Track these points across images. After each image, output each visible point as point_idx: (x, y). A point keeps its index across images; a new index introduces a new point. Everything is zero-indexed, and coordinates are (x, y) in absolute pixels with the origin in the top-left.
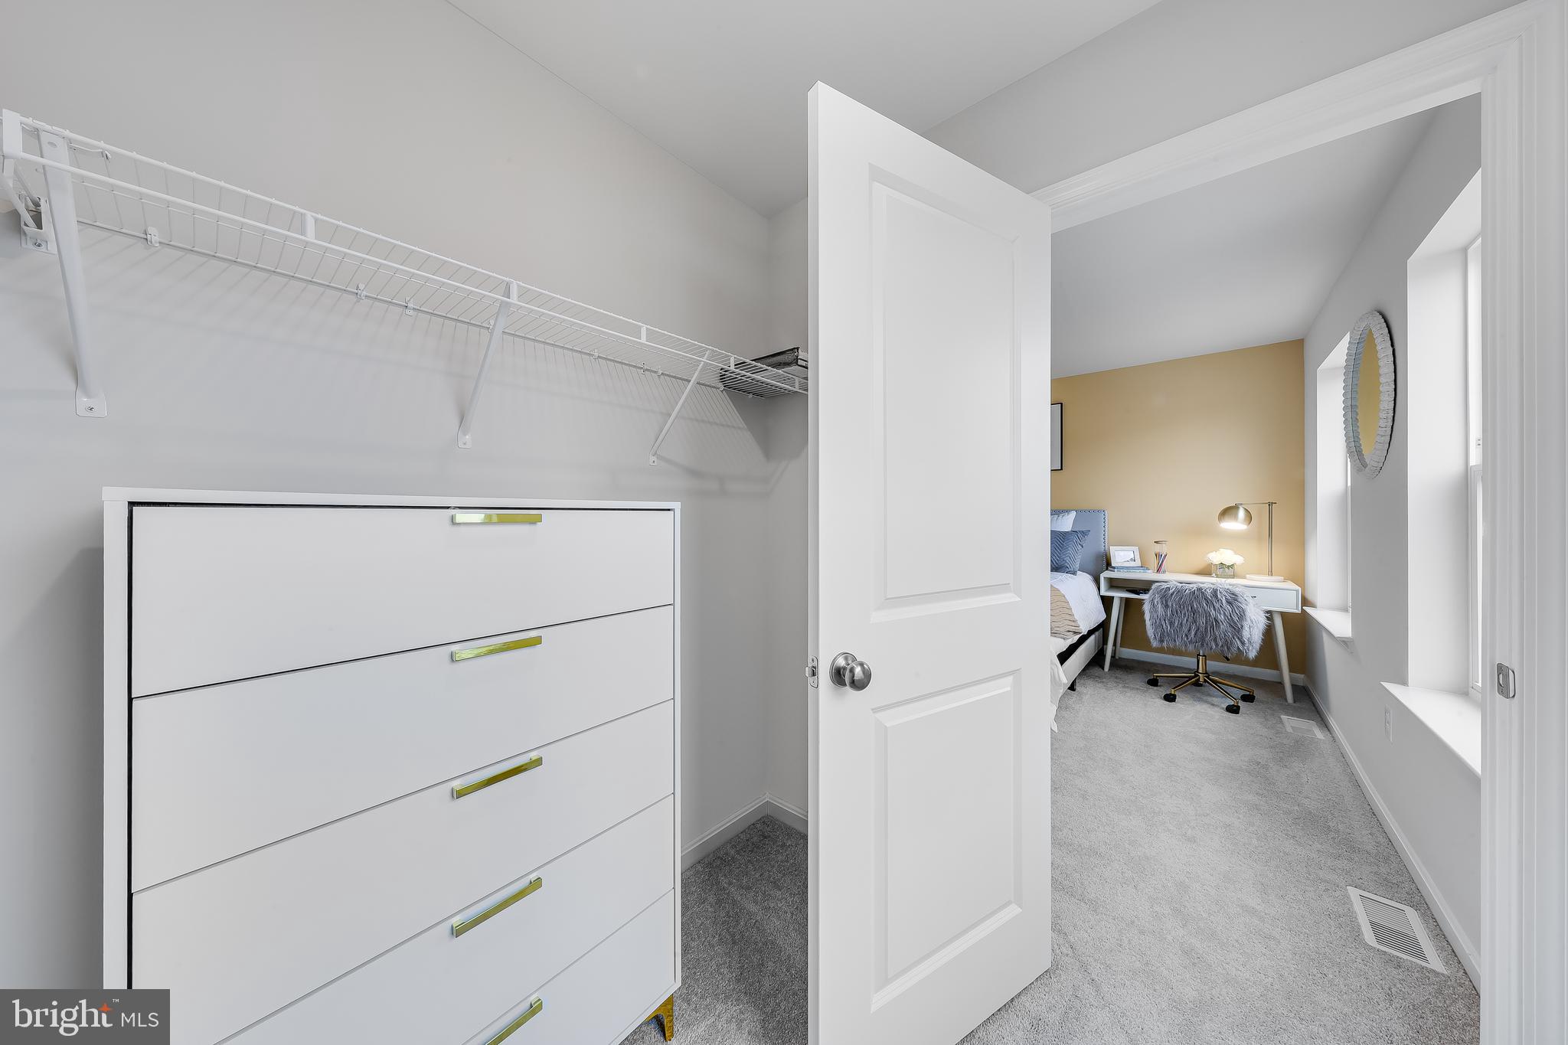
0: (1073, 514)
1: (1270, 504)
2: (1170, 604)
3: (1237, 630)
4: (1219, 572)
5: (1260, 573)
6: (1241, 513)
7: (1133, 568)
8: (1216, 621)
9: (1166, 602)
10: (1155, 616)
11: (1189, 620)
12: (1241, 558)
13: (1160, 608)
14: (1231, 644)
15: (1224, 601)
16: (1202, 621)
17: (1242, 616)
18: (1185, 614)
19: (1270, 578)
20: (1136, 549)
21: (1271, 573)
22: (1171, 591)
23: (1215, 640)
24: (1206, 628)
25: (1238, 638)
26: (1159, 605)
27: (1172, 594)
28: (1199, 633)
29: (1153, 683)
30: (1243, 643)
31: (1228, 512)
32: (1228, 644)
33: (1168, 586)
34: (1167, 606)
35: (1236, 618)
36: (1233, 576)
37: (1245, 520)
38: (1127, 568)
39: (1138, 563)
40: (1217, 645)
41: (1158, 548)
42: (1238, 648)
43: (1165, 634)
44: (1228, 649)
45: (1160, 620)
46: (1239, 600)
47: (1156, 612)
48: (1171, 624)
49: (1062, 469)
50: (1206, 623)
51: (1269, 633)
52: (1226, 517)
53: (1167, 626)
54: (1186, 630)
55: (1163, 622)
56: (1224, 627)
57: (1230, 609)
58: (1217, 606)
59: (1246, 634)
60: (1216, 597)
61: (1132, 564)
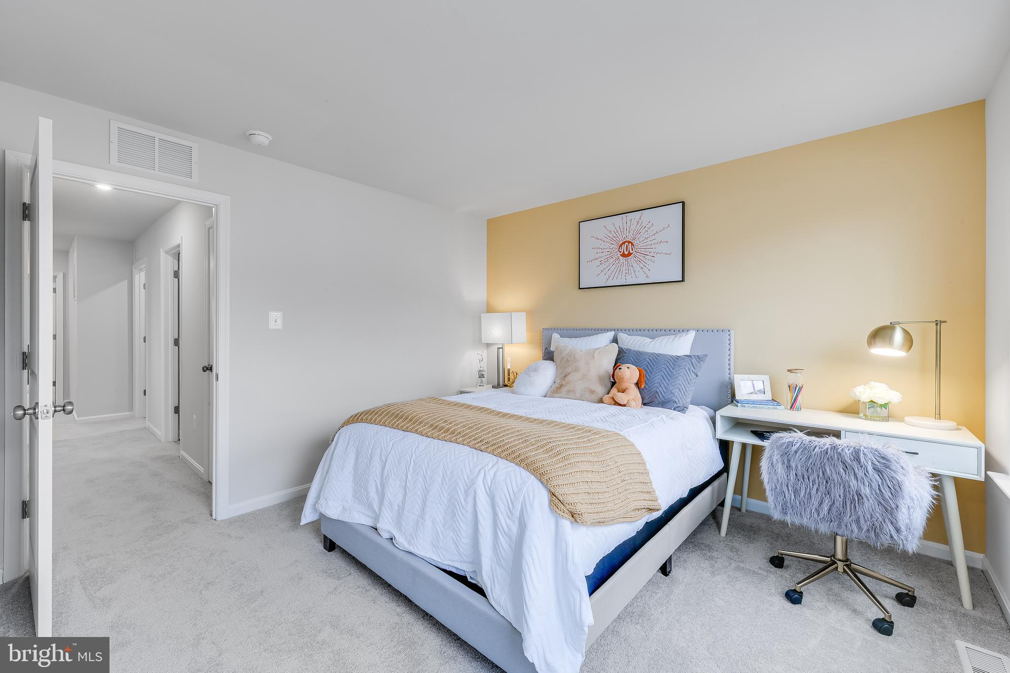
0: (692, 334)
1: (938, 323)
2: (793, 465)
3: (890, 511)
4: (869, 412)
5: (923, 414)
6: (898, 336)
7: (761, 403)
8: (859, 495)
9: (789, 461)
10: (775, 479)
11: (821, 489)
12: (899, 394)
13: (780, 469)
14: (881, 528)
15: (870, 468)
16: (838, 492)
17: (896, 490)
18: (814, 481)
19: (938, 423)
20: (766, 378)
21: (938, 416)
22: (794, 448)
23: (858, 521)
24: (845, 503)
25: (892, 523)
26: (780, 465)
27: (796, 452)
28: (834, 509)
29: (777, 562)
30: (898, 530)
31: (880, 334)
32: (875, 529)
33: (791, 440)
34: (789, 467)
35: (887, 494)
36: (887, 419)
37: (903, 345)
38: (753, 402)
39: (768, 396)
40: (860, 528)
41: (792, 379)
42: (892, 537)
43: (789, 505)
44: (877, 535)
45: (781, 485)
46: (893, 468)
47: (776, 474)
48: (796, 492)
49: (683, 280)
50: (845, 497)
51: (937, 514)
52: (878, 340)
53: (790, 496)
54: (816, 504)
55: (785, 489)
56: (870, 504)
57: (880, 481)
58: (860, 474)
59: (902, 517)
60: (858, 460)
61: (760, 397)
